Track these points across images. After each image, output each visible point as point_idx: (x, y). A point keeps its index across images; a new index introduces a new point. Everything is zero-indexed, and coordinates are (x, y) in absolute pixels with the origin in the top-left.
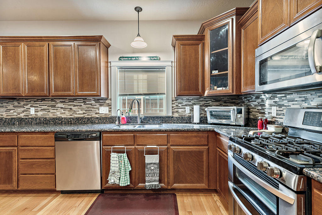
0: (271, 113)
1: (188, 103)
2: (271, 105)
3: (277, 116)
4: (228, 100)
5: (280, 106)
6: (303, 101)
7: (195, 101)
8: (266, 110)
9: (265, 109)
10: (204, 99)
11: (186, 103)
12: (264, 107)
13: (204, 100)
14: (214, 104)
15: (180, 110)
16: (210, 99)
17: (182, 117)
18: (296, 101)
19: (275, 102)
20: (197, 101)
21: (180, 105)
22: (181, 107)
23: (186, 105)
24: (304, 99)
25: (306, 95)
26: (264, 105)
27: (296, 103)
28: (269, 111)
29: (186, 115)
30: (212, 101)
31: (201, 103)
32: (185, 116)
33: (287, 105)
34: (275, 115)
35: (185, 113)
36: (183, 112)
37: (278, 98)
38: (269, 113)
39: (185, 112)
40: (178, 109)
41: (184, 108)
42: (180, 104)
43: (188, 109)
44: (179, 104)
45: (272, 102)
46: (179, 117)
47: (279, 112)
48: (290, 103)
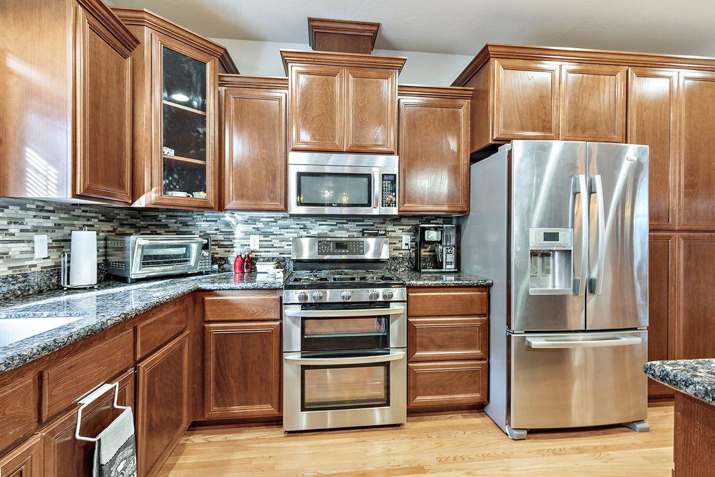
0: (249, 245)
1: (41, 220)
2: (248, 234)
3: (261, 250)
4: (127, 220)
5: (266, 234)
6: (300, 228)
7: (62, 215)
8: (235, 241)
9: (234, 239)
10: (84, 211)
11: (36, 222)
12: (231, 236)
13: (83, 214)
14: (103, 229)
15: (15, 249)
16: (96, 212)
17: (25, 276)
18: (292, 228)
19: (258, 229)
20: (66, 216)
21: (13, 229)
22: (18, 236)
23: (36, 230)
24: (302, 226)
25: (305, 222)
26: (231, 233)
27: (293, 230)
28: (244, 242)
29: (35, 266)
30: (100, 221)
31: (75, 222)
32: (33, 269)
33: (278, 233)
34: (257, 248)
35: (31, 259)
36: (24, 256)
37: (262, 224)
38: (243, 246)
39: (31, 256)
40: (9, 245)
41: (29, 241)
42: (15, 223)
43: (42, 243)
44: (10, 223)
45: (250, 228)
46: (13, 277)
47: (263, 243)
48: (283, 230)
